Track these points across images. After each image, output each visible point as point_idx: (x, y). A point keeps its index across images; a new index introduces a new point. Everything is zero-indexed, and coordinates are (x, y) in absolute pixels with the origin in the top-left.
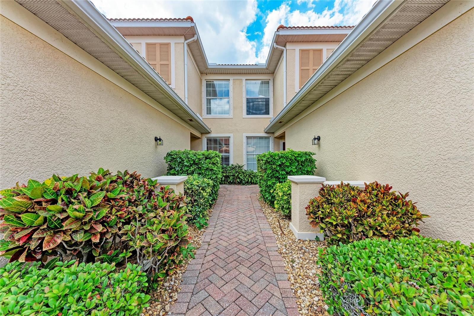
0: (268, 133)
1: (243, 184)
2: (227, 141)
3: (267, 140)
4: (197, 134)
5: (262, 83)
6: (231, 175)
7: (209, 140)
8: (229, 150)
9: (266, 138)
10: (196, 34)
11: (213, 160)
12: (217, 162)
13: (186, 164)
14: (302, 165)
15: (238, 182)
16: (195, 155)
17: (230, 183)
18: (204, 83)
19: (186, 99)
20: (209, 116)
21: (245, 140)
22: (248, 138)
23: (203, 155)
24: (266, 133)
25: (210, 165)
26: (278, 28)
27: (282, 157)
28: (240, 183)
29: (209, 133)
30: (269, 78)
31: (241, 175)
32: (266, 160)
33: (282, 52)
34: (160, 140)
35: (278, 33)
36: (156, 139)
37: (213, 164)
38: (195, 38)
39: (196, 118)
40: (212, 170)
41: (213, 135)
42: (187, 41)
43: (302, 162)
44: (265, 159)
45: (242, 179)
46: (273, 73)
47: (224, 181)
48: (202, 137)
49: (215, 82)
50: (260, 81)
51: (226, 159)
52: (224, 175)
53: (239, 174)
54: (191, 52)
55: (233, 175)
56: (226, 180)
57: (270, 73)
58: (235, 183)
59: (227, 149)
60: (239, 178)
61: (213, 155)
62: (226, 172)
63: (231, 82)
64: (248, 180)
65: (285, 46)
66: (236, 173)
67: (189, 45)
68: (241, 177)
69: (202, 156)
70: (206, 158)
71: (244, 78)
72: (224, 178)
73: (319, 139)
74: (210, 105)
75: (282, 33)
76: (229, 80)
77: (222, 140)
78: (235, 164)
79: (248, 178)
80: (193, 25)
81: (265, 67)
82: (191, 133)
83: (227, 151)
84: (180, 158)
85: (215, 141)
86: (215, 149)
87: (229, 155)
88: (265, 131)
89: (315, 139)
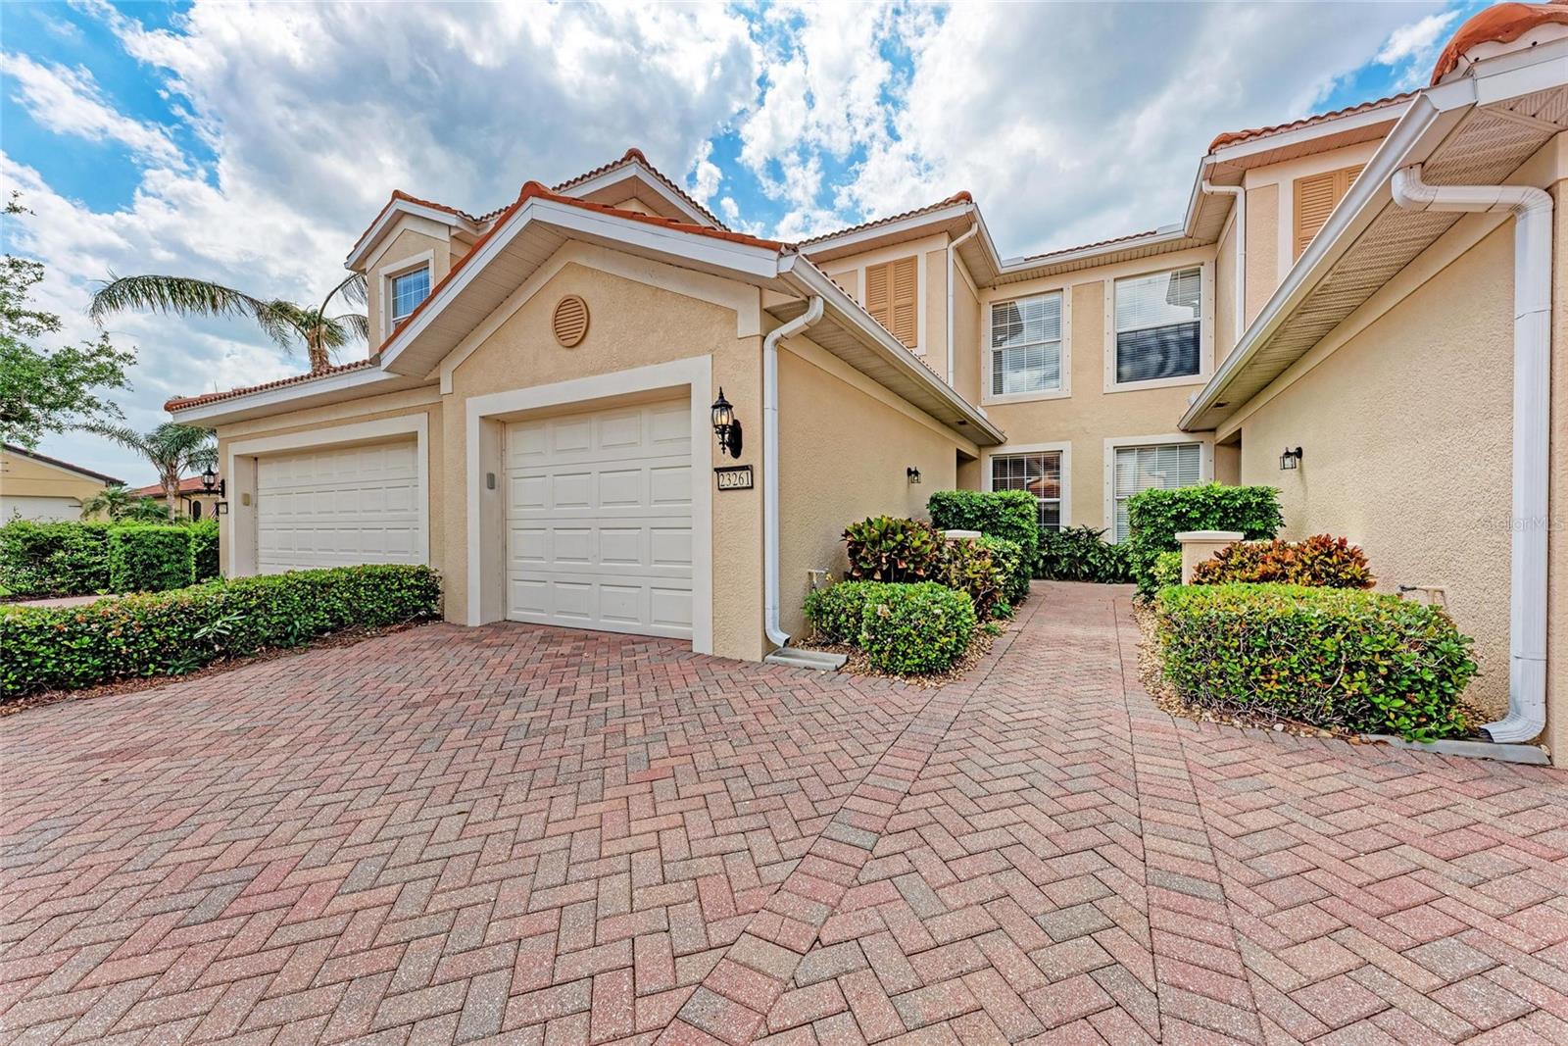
0: (1193, 432)
1: (1101, 581)
2: (1052, 463)
3: (1189, 455)
4: (969, 449)
5: (1174, 278)
6: (1063, 556)
7: (1000, 465)
8: (1058, 488)
9: (1183, 447)
10: (975, 221)
11: (1021, 508)
12: (1029, 514)
13: (968, 516)
14: (1235, 516)
15: (1084, 572)
16: (984, 501)
17: (1062, 577)
18: (988, 312)
19: (951, 375)
20: (999, 399)
21: (1109, 456)
22: (1120, 450)
23: (1001, 499)
24: (1185, 431)
25: (1015, 519)
26: (1214, 146)
27: (1182, 500)
28: (1091, 576)
29: (1000, 443)
30: (1198, 261)
31: (1094, 557)
32: (1141, 508)
33: (1233, 198)
34: (916, 473)
35: (1210, 160)
36: (910, 472)
37: (1022, 516)
38: (974, 230)
39: (974, 416)
40: (1019, 528)
41: (1008, 450)
42: (954, 243)
43: (1236, 509)
44: (1139, 504)
45: (1095, 566)
46: (1216, 241)
47: (1043, 570)
48: (980, 455)
49: (1019, 304)
50: (1169, 275)
51: (1051, 516)
52: (1044, 553)
53: (1088, 552)
54: (963, 261)
55: (1069, 556)
56: (1050, 569)
57: (1203, 243)
58: (1075, 578)
59: (1054, 482)
60: (1089, 564)
61: (1021, 499)
62: (1050, 548)
63: (1068, 295)
64: (1117, 569)
65: (1240, 182)
66: (1079, 549)
67: (958, 250)
68: (1092, 560)
69: (999, 502)
70: (1007, 506)
71: (1107, 276)
72: (1041, 561)
73: (1299, 453)
74: (1001, 369)
75: (1224, 155)
76: (1062, 290)
77: (1038, 461)
78: (1076, 527)
79: (1115, 564)
80: (970, 208)
81: (1181, 235)
82: (958, 450)
83: (1053, 491)
84: (957, 506)
85: (1017, 463)
86: (1018, 485)
87: (1058, 503)
88: (1182, 426)
89: (1288, 454)
